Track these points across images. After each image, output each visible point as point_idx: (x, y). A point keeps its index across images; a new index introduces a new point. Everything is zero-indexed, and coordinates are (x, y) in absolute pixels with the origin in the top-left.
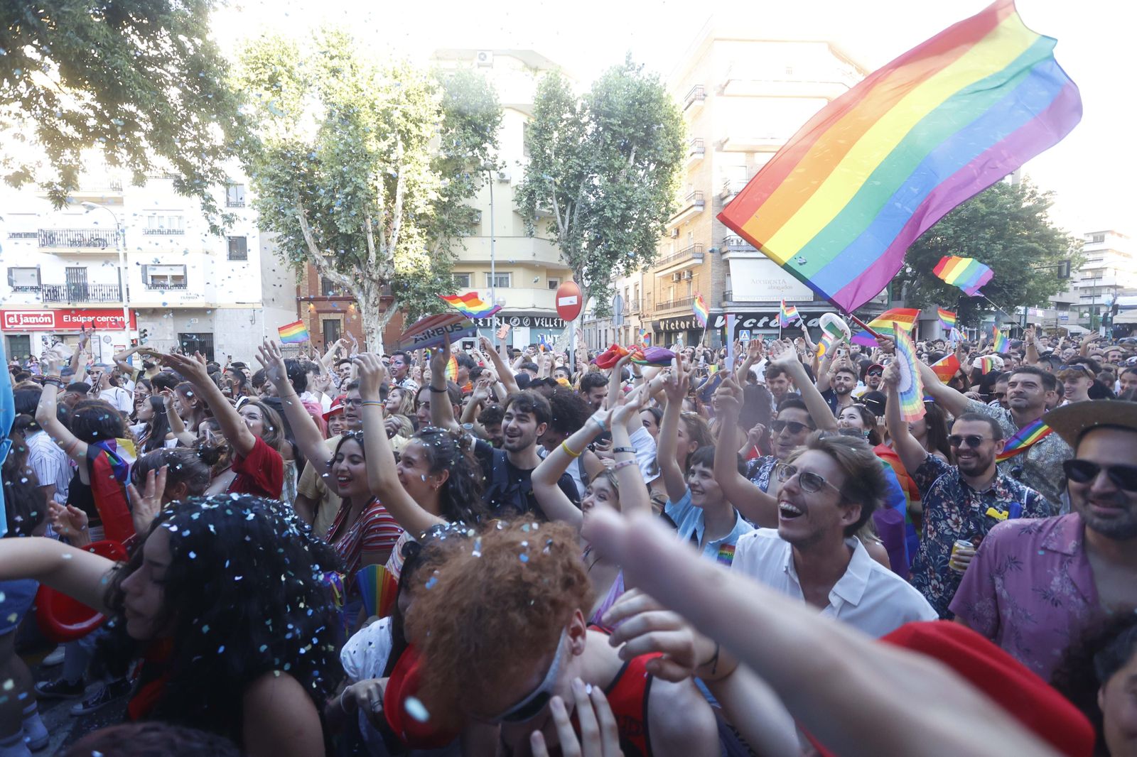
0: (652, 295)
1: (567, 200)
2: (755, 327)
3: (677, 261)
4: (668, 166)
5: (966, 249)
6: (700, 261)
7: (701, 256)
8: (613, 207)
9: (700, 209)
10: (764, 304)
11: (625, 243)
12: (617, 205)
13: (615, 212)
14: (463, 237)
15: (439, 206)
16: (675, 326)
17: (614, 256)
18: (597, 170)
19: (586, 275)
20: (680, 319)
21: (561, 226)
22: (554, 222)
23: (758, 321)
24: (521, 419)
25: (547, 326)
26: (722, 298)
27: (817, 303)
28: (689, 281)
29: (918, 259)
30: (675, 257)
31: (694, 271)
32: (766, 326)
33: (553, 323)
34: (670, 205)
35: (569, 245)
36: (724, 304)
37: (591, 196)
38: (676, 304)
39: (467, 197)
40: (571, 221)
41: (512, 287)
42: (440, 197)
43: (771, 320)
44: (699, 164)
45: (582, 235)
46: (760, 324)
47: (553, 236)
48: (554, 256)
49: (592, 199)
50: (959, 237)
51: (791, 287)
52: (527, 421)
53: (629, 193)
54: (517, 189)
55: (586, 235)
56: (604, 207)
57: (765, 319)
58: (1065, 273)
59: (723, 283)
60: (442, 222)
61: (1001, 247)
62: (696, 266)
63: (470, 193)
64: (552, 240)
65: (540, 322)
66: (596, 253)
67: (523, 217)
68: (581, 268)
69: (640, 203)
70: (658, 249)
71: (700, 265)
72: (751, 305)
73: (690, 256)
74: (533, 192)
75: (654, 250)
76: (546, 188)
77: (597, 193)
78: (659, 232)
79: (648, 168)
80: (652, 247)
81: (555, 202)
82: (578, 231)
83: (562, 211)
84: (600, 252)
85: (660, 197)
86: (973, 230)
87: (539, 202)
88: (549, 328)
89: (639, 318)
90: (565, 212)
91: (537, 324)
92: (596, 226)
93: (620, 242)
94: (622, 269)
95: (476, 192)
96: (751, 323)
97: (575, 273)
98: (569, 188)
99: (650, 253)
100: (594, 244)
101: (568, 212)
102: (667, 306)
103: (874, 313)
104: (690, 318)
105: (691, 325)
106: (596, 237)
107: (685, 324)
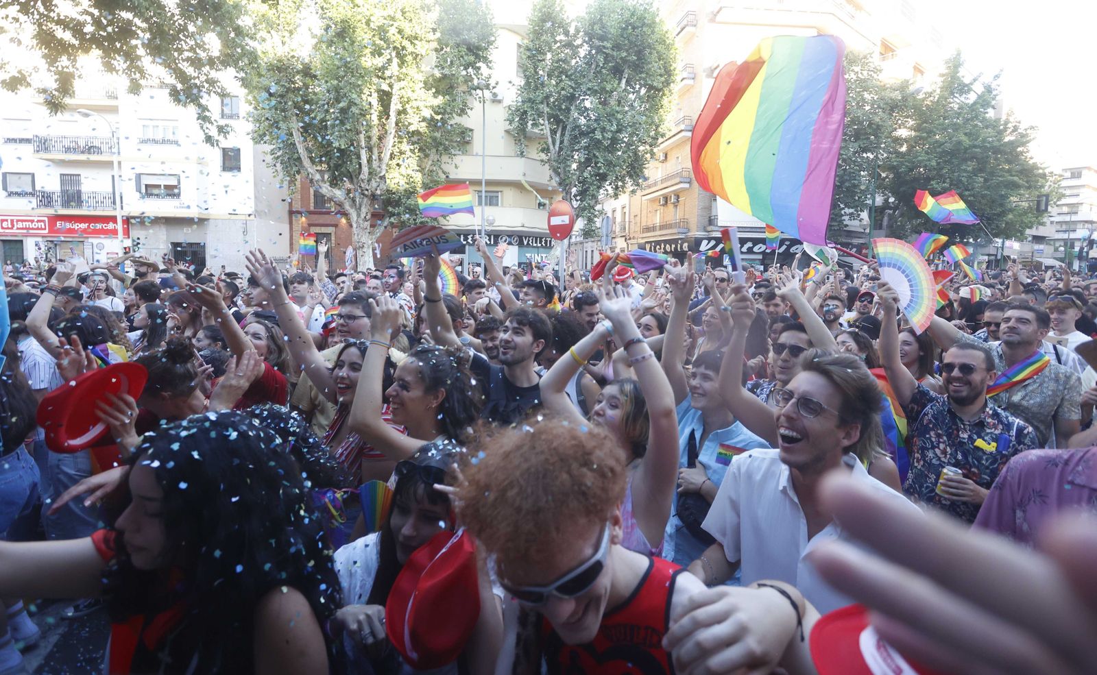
0: (638, 218)
1: (558, 121)
3: (669, 183)
4: (659, 90)
5: (948, 181)
6: (687, 186)
7: (688, 180)
8: (603, 130)
9: (688, 133)
10: (749, 230)
11: (614, 166)
12: (608, 128)
13: (605, 135)
14: (455, 155)
15: (431, 123)
16: (660, 248)
17: (603, 178)
18: (588, 93)
19: (575, 196)
20: (666, 241)
21: (551, 147)
22: (545, 143)
23: (742, 246)
24: (517, 332)
25: (535, 245)
26: (707, 223)
28: (676, 205)
29: (901, 189)
30: (663, 181)
31: (680, 195)
32: (750, 251)
33: (541, 242)
34: (660, 130)
35: (559, 166)
36: (709, 228)
37: (582, 118)
38: (662, 227)
39: (460, 115)
40: (562, 142)
41: (502, 206)
42: (433, 115)
43: (755, 245)
44: (688, 90)
45: (573, 157)
46: (744, 250)
47: (543, 156)
48: (544, 175)
49: (583, 121)
50: (942, 169)
52: (523, 335)
53: (619, 116)
54: (510, 109)
55: (576, 157)
56: (595, 129)
57: (749, 244)
58: (1043, 208)
59: (709, 208)
60: (434, 139)
61: (982, 180)
62: (684, 190)
63: (463, 112)
64: (542, 161)
65: (529, 241)
66: (586, 174)
67: (515, 137)
68: (570, 189)
69: (631, 126)
70: (646, 172)
71: (686, 189)
73: (677, 180)
74: (525, 112)
75: (642, 173)
76: (538, 109)
77: (588, 115)
78: (648, 156)
79: (638, 92)
80: (641, 171)
81: (547, 122)
82: (569, 153)
83: (553, 132)
84: (590, 174)
85: (650, 121)
86: (955, 161)
87: (530, 122)
88: (537, 247)
89: (626, 241)
90: (556, 133)
91: (525, 243)
92: (586, 148)
93: (609, 164)
94: (611, 191)
95: (469, 111)
97: (564, 194)
98: (560, 109)
99: (638, 175)
100: (583, 166)
101: (558, 135)
102: (653, 229)
103: (856, 241)
104: (675, 241)
105: (676, 248)
106: (586, 158)
107: (671, 246)
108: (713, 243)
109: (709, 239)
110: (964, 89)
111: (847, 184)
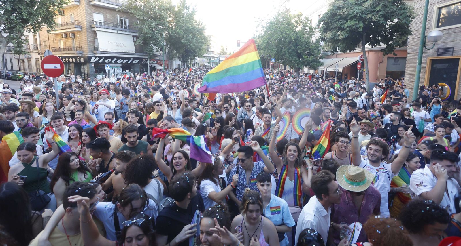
0: (47, 43)
2: (111, 62)
3: (68, 27)
6: (80, 30)
7: (80, 27)
9: (78, 4)
10: (114, 53)
11: (34, 15)
16: (66, 60)
17: (25, 21)
20: (69, 57)
23: (112, 60)
26: (93, 49)
27: (137, 54)
28: (73, 38)
30: (62, 25)
31: (76, 34)
32: (116, 62)
36: (95, 52)
38: (65, 49)
43: (118, 60)
46: (113, 62)
51: (126, 47)
57: (115, 59)
59: (94, 42)
62: (77, 31)
66: (12, 18)
71: (79, 31)
72: (109, 53)
73: (74, 26)
78: (57, 12)
80: (53, 20)
89: (39, 54)
93: (30, 14)
96: (108, 61)
102: (60, 50)
103: (156, 58)
104: (76, 57)
105: (76, 60)
106: (12, 8)
107: (73, 60)
108: (97, 59)
109: (96, 57)
110: (187, 8)
111: (154, 37)
